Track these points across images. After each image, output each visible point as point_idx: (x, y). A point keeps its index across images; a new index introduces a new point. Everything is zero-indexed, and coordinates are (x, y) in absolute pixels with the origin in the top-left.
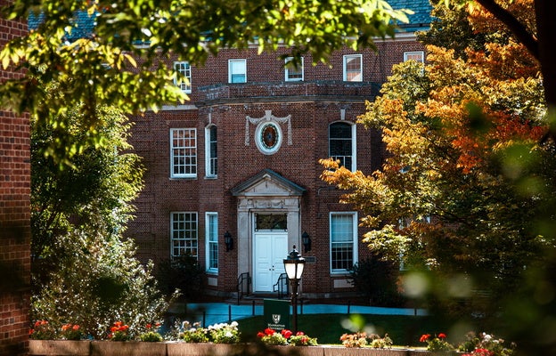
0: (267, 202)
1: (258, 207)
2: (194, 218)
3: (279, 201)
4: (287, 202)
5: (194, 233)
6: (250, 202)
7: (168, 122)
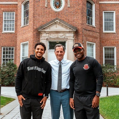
0: (56, 35)
1: (52, 37)
2: (13, 49)
3: (63, 34)
4: (68, 35)
5: (12, 56)
6: (47, 35)
7: (2, 9)
